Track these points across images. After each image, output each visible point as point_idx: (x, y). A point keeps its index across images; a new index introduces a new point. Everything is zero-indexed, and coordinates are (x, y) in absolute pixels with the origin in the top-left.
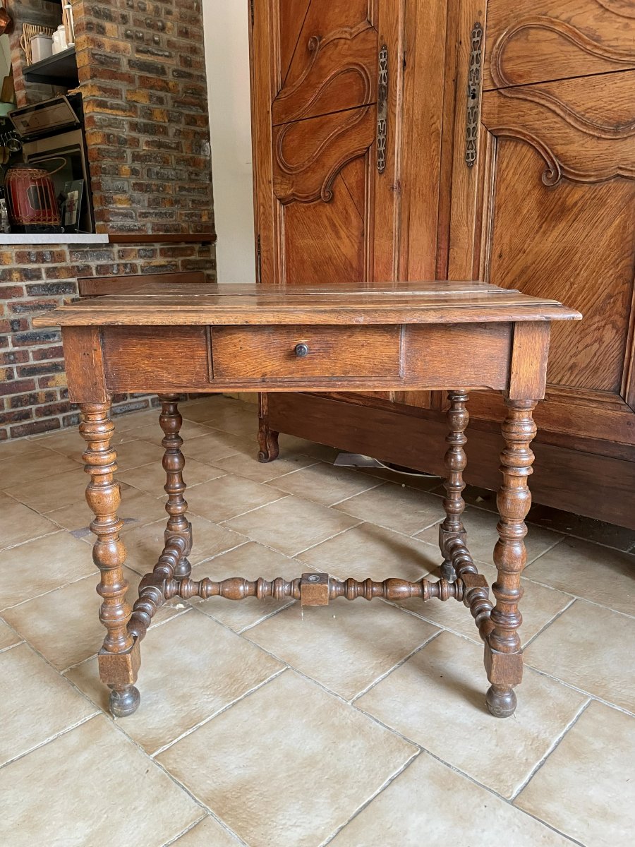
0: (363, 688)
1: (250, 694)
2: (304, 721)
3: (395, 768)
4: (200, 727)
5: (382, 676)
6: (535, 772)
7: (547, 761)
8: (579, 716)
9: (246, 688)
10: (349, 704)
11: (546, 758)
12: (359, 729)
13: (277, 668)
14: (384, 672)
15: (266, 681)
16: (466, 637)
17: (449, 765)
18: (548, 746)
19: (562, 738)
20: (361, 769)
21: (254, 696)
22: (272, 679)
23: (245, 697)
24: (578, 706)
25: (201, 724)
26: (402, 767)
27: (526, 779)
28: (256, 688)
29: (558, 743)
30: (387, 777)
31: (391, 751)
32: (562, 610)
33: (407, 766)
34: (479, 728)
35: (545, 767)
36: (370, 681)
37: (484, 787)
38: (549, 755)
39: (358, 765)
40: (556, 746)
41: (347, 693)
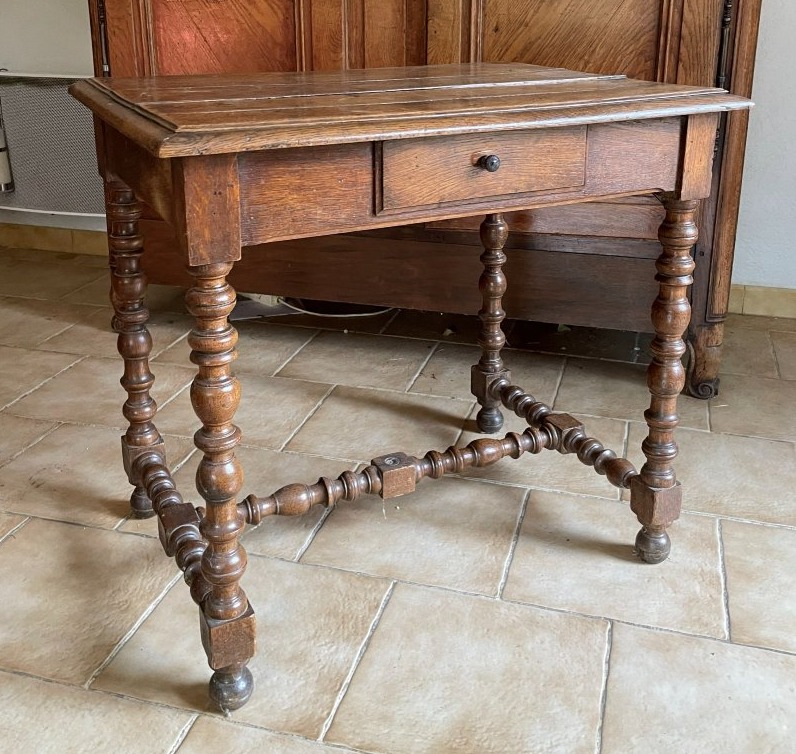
0: (498, 578)
1: (376, 627)
2: (466, 634)
3: (601, 649)
4: (349, 685)
5: (508, 558)
6: (727, 605)
7: (730, 592)
8: (721, 539)
9: (364, 622)
10: (498, 599)
11: (726, 589)
12: (532, 623)
13: (382, 586)
14: (506, 553)
15: (382, 606)
16: (559, 491)
17: (648, 627)
18: (719, 577)
19: (724, 564)
20: (569, 662)
21: (383, 627)
22: (387, 602)
23: (373, 631)
24: (713, 530)
25: (347, 680)
26: (607, 647)
27: (725, 616)
28: (376, 617)
29: (724, 571)
30: (601, 660)
31: (584, 634)
32: (625, 437)
33: (611, 642)
34: (646, 580)
35: (731, 598)
36: (501, 568)
37: (695, 636)
38: (725, 584)
39: (563, 660)
40: (725, 575)
41: (487, 589)
